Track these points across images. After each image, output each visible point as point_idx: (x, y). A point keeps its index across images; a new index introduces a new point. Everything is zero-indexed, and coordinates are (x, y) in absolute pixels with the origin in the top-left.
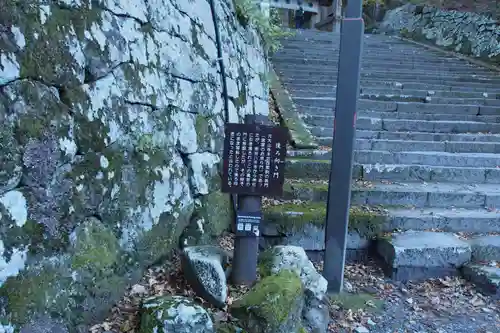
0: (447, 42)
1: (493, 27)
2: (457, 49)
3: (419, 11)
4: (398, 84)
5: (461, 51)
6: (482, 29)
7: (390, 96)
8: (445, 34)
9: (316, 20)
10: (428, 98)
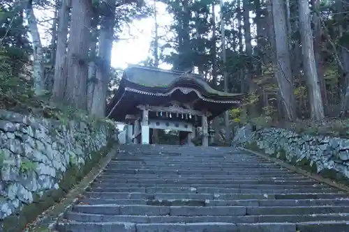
0: (271, 151)
1: (296, 140)
2: (278, 156)
3: (254, 129)
4: (193, 189)
5: (280, 158)
6: (290, 140)
7: (171, 200)
8: (270, 145)
9: (192, 136)
10: (207, 201)
